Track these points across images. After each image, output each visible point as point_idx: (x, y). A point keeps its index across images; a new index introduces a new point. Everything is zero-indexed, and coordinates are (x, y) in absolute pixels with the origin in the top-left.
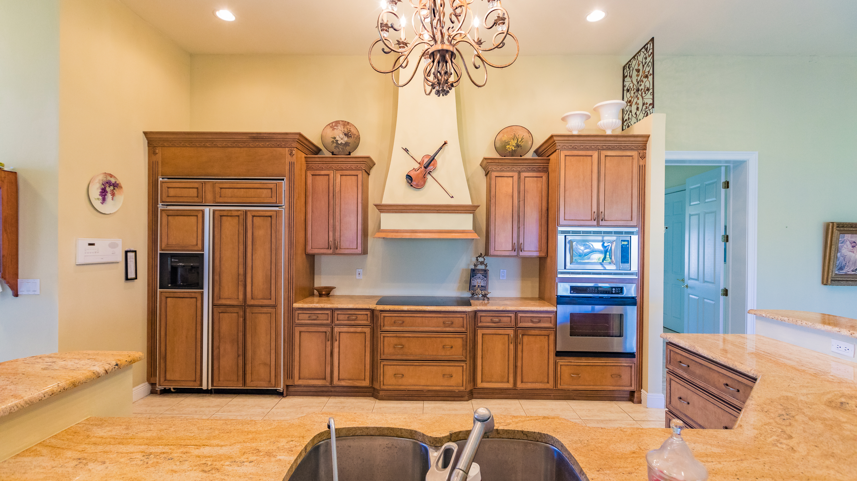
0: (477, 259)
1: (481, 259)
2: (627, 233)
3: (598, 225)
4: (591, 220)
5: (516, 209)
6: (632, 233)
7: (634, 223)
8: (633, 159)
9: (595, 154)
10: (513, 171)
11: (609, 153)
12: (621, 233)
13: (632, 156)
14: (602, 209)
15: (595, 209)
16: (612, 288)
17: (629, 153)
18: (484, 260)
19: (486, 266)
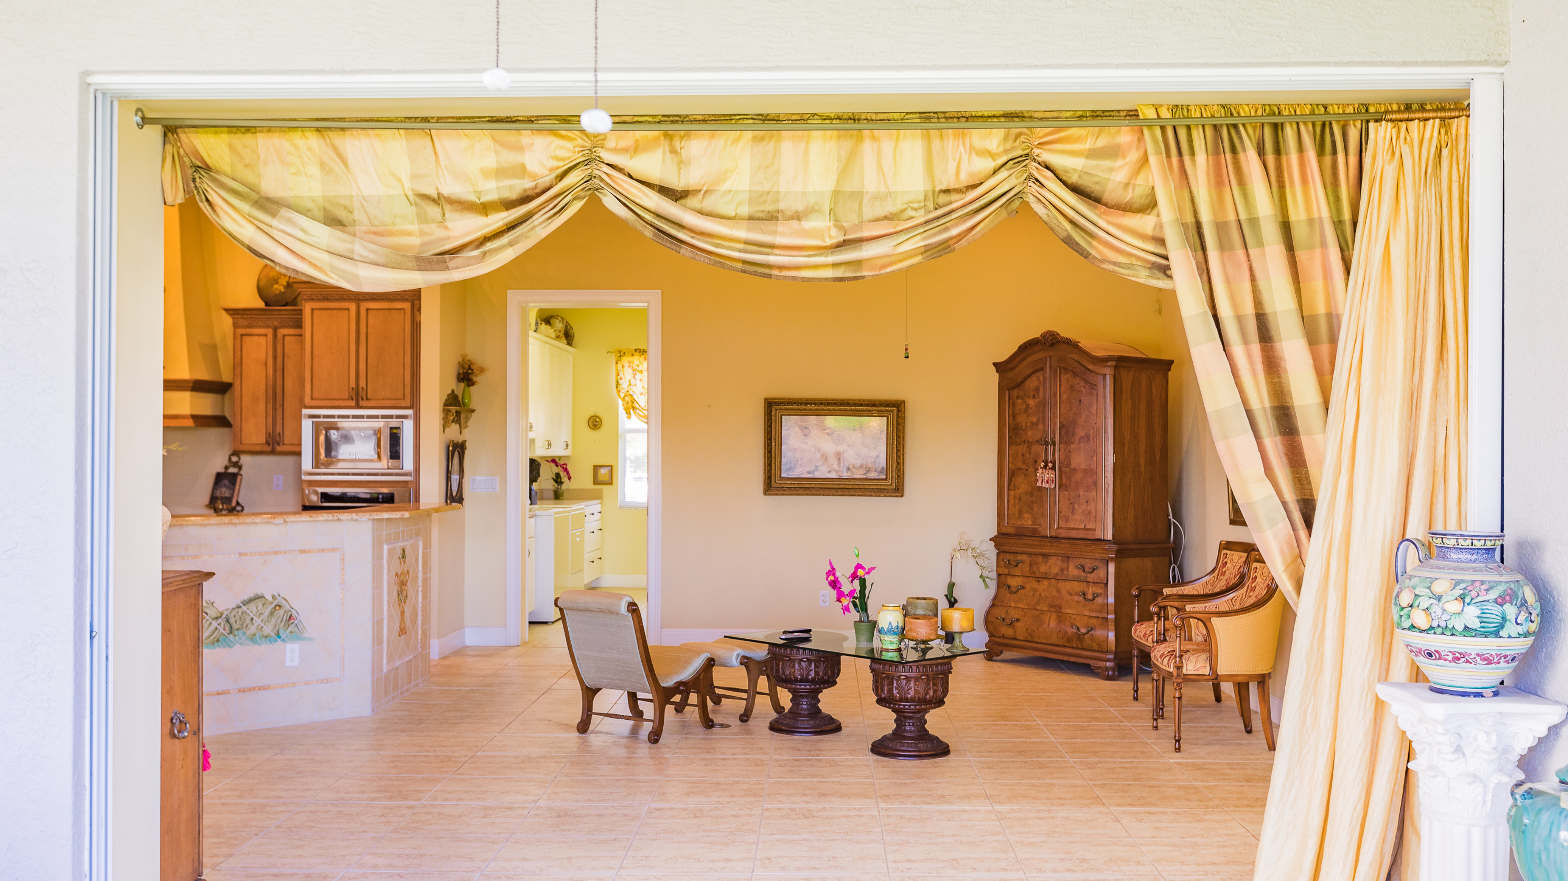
0: (230, 459)
1: (234, 459)
2: (398, 417)
3: (358, 407)
4: (349, 399)
5: (270, 382)
6: (405, 417)
7: (408, 403)
8: (405, 313)
9: (353, 306)
10: (268, 327)
11: (372, 305)
12: (391, 417)
13: (403, 309)
14: (362, 384)
15: (353, 384)
16: (379, 494)
17: (399, 305)
18: (239, 458)
19: (240, 468)
